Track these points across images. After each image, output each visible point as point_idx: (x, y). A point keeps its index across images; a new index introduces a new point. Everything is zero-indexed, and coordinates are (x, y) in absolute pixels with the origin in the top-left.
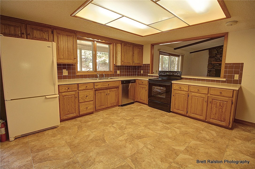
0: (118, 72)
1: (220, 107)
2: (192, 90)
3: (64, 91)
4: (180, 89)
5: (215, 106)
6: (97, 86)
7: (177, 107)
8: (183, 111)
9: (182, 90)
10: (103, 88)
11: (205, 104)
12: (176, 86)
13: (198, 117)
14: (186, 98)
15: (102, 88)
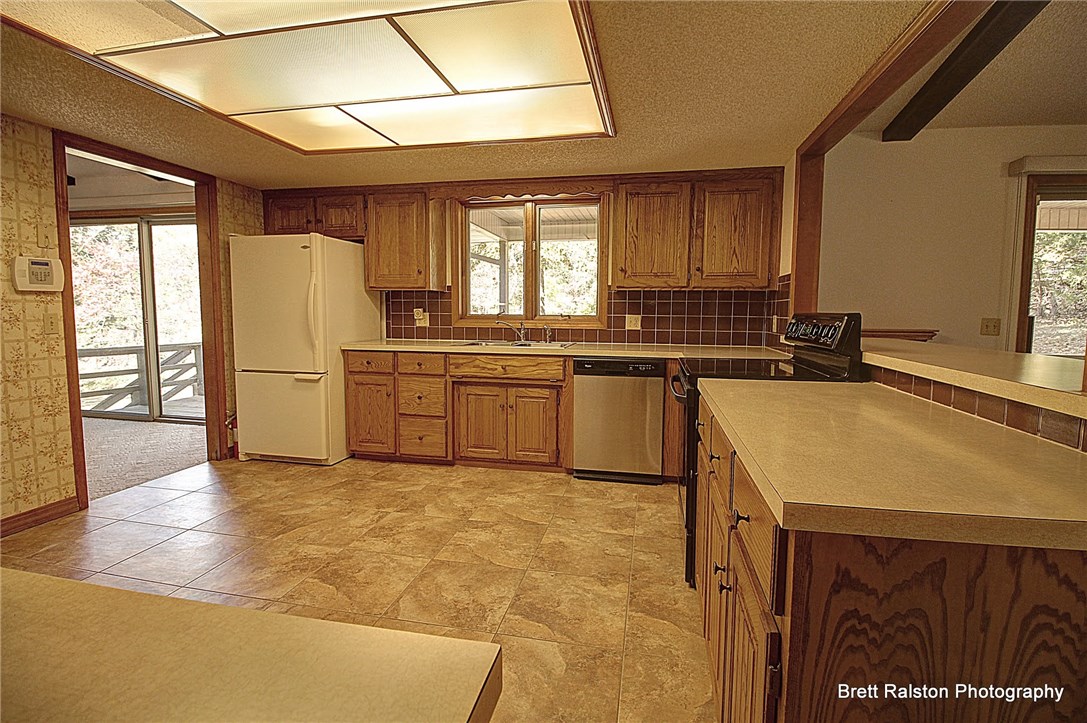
0: (633, 322)
3: (358, 370)
6: (458, 366)
10: (485, 380)
15: (476, 377)
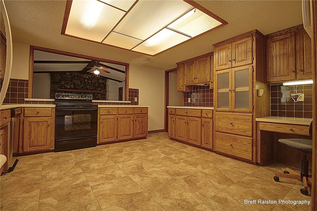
1: (142, 122)
2: (121, 113)
4: (108, 114)
5: (138, 123)
7: (105, 135)
8: (113, 138)
9: (111, 114)
11: (132, 123)
12: (104, 111)
13: (127, 138)
14: (116, 122)
